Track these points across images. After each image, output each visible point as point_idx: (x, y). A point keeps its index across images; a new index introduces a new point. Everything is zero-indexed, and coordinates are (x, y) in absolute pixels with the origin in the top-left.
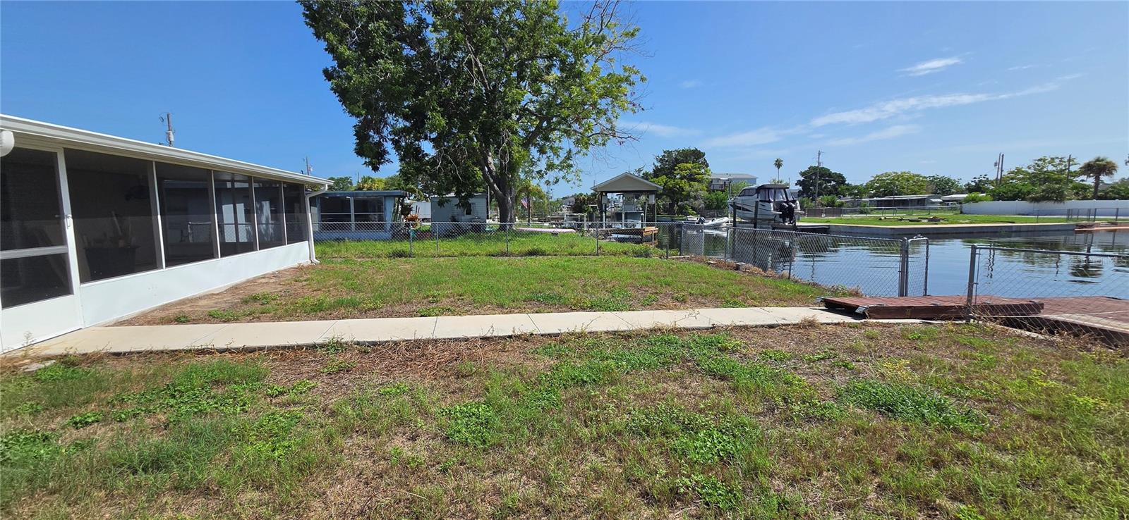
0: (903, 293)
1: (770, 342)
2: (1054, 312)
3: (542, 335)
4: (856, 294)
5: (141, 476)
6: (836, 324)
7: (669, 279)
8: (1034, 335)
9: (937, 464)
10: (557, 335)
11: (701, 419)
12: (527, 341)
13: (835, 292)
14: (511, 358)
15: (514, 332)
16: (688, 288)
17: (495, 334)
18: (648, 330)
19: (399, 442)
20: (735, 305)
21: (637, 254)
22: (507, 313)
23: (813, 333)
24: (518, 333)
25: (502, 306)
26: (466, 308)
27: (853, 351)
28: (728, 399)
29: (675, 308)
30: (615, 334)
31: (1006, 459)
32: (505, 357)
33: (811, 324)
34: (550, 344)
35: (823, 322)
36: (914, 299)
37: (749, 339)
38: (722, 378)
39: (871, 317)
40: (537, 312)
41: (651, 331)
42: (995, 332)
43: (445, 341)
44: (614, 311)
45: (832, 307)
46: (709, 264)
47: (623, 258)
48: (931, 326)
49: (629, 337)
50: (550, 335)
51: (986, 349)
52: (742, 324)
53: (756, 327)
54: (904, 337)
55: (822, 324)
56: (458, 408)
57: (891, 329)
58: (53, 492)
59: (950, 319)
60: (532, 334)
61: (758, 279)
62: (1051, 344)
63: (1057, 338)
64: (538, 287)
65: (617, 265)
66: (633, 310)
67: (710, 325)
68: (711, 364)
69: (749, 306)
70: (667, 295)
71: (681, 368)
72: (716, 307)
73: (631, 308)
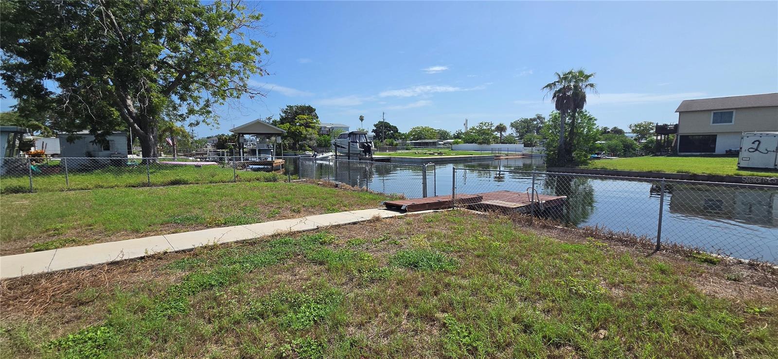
0: (425, 196)
1: (353, 233)
2: (486, 200)
3: (176, 252)
4: (402, 198)
6: (391, 217)
7: (289, 197)
8: (479, 213)
9: (436, 294)
10: (192, 250)
11: (303, 297)
12: (161, 259)
13: (392, 197)
14: (141, 278)
15: (146, 253)
16: (302, 202)
17: (126, 257)
18: (270, 236)
20: (333, 211)
21: (268, 180)
22: (142, 237)
23: (378, 225)
24: (150, 253)
25: (137, 231)
26: (96, 237)
27: (399, 233)
28: (323, 278)
29: (293, 217)
30: (244, 243)
31: (465, 282)
32: (135, 278)
33: (377, 219)
34: (184, 259)
35: (384, 217)
36: (430, 199)
37: (340, 233)
38: (321, 263)
39: (409, 211)
40: (173, 233)
41: (273, 236)
42: (464, 212)
43: (63, 272)
44: (244, 224)
45: (390, 207)
46: (319, 184)
47: (256, 183)
48: (438, 213)
49: (255, 243)
50: (184, 251)
51: (460, 223)
52: (336, 224)
53: (345, 224)
54: (425, 221)
55: (384, 218)
56: (71, 337)
57: (419, 217)
59: (446, 208)
60: (166, 252)
61: (349, 193)
62: (485, 216)
63: (487, 213)
64: (177, 211)
65: (251, 189)
66: (260, 222)
67: (316, 227)
68: (314, 255)
69: (342, 211)
70: (287, 208)
71: (293, 261)
72: (321, 214)
73: (259, 221)
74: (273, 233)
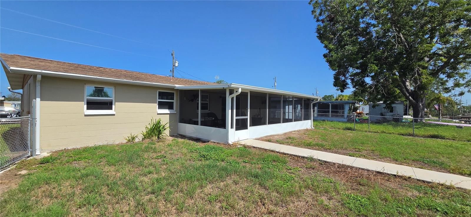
3: (418, 180)
5: (253, 178)
12: (406, 180)
14: (391, 185)
15: (397, 173)
17: (385, 172)
19: (324, 198)
22: (398, 164)
24: (400, 174)
25: (396, 160)
26: (374, 157)
32: (388, 184)
34: (421, 186)
50: (424, 181)
56: (353, 195)
58: (238, 175)
60: (410, 178)
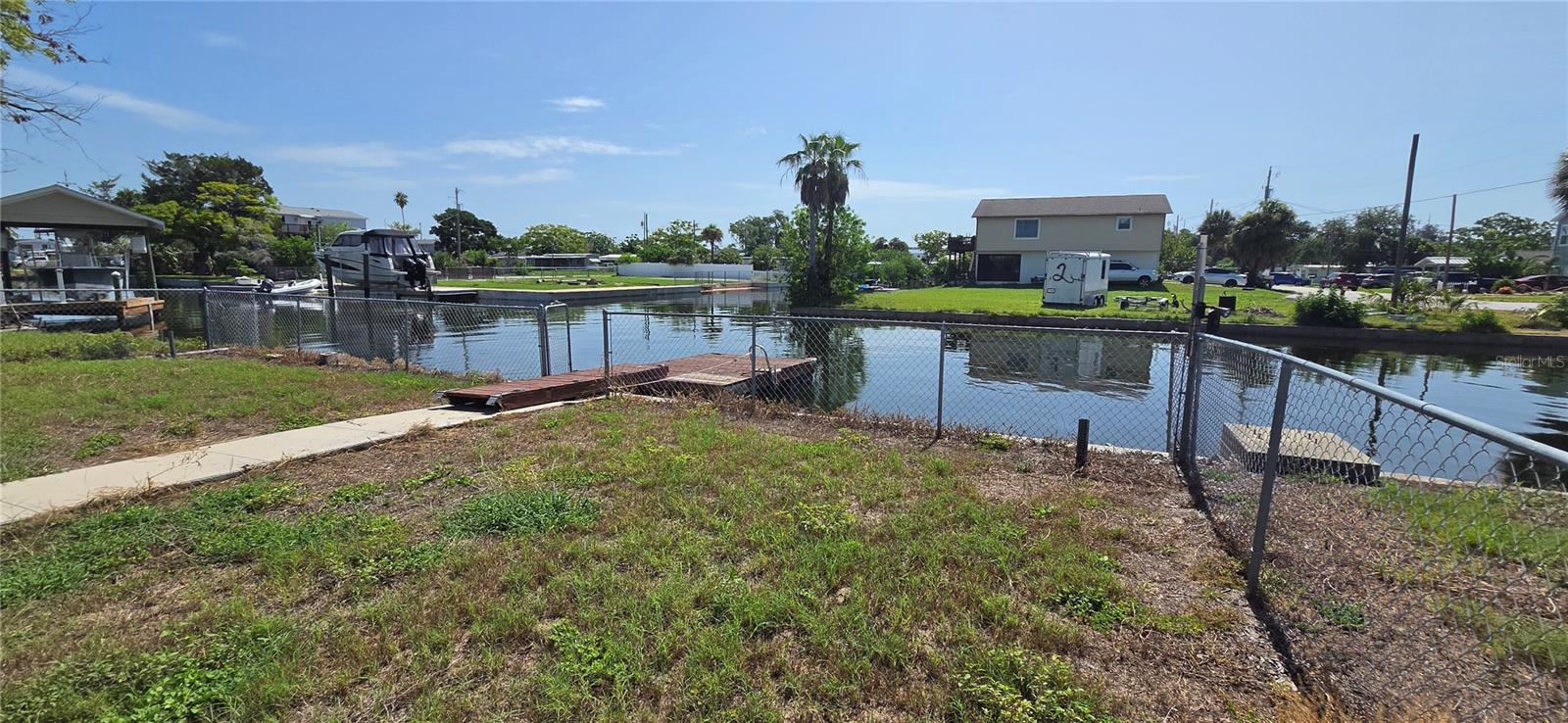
0: (546, 372)
1: (352, 473)
2: (677, 373)
4: (496, 380)
6: (460, 426)
7: (160, 397)
8: (658, 399)
9: (541, 581)
13: (468, 380)
16: (205, 408)
18: (72, 511)
20: (302, 423)
21: (93, 354)
23: (424, 446)
27: (472, 459)
28: (241, 598)
29: (168, 449)
31: (607, 546)
33: (424, 433)
35: (441, 426)
36: (559, 377)
37: (315, 477)
38: (240, 560)
39: (506, 408)
41: (81, 509)
42: (629, 402)
45: (459, 402)
46: (269, 359)
47: (49, 365)
48: (572, 408)
51: (618, 424)
52: (305, 454)
53: (332, 453)
54: (540, 426)
55: (440, 429)
57: (528, 420)
59: (591, 396)
61: (353, 377)
62: (670, 406)
63: (673, 400)
65: (24, 382)
66: (44, 474)
67: (237, 469)
68: (220, 541)
69: (330, 421)
70: (149, 428)
71: (147, 568)
72: (262, 434)
73: (37, 471)
74: (85, 500)
